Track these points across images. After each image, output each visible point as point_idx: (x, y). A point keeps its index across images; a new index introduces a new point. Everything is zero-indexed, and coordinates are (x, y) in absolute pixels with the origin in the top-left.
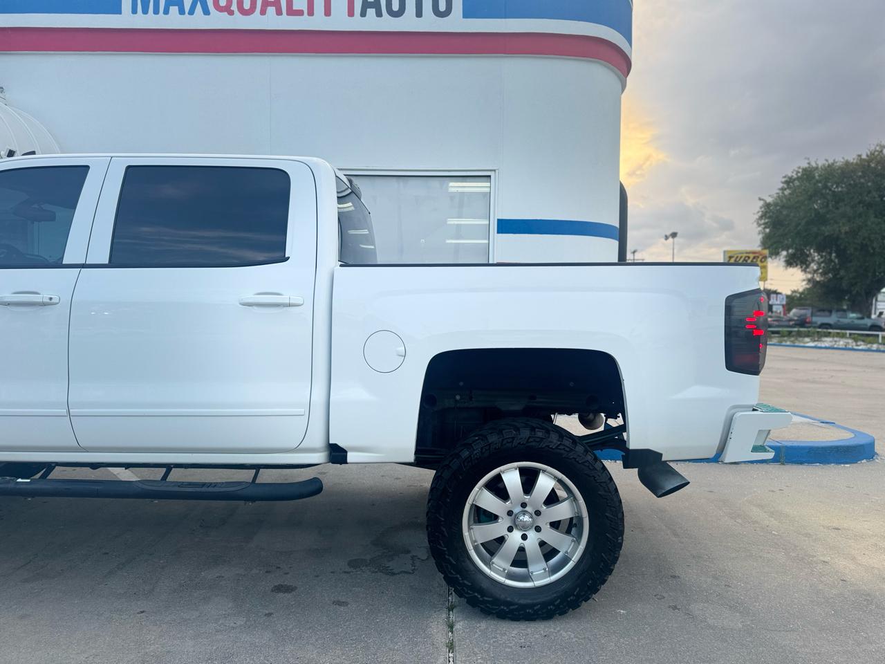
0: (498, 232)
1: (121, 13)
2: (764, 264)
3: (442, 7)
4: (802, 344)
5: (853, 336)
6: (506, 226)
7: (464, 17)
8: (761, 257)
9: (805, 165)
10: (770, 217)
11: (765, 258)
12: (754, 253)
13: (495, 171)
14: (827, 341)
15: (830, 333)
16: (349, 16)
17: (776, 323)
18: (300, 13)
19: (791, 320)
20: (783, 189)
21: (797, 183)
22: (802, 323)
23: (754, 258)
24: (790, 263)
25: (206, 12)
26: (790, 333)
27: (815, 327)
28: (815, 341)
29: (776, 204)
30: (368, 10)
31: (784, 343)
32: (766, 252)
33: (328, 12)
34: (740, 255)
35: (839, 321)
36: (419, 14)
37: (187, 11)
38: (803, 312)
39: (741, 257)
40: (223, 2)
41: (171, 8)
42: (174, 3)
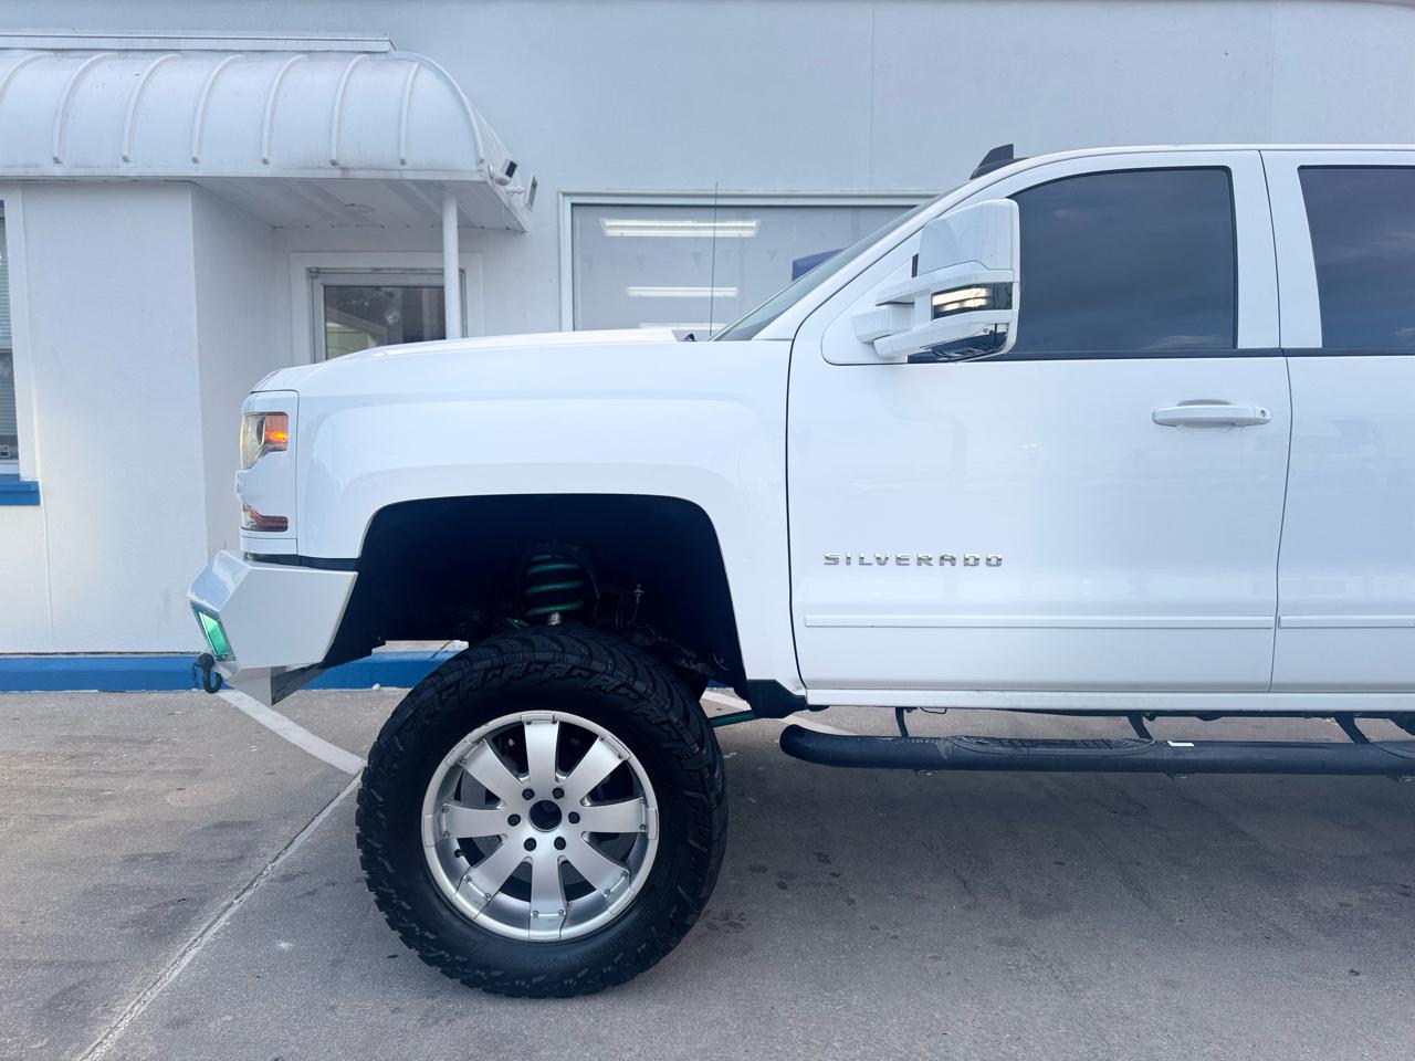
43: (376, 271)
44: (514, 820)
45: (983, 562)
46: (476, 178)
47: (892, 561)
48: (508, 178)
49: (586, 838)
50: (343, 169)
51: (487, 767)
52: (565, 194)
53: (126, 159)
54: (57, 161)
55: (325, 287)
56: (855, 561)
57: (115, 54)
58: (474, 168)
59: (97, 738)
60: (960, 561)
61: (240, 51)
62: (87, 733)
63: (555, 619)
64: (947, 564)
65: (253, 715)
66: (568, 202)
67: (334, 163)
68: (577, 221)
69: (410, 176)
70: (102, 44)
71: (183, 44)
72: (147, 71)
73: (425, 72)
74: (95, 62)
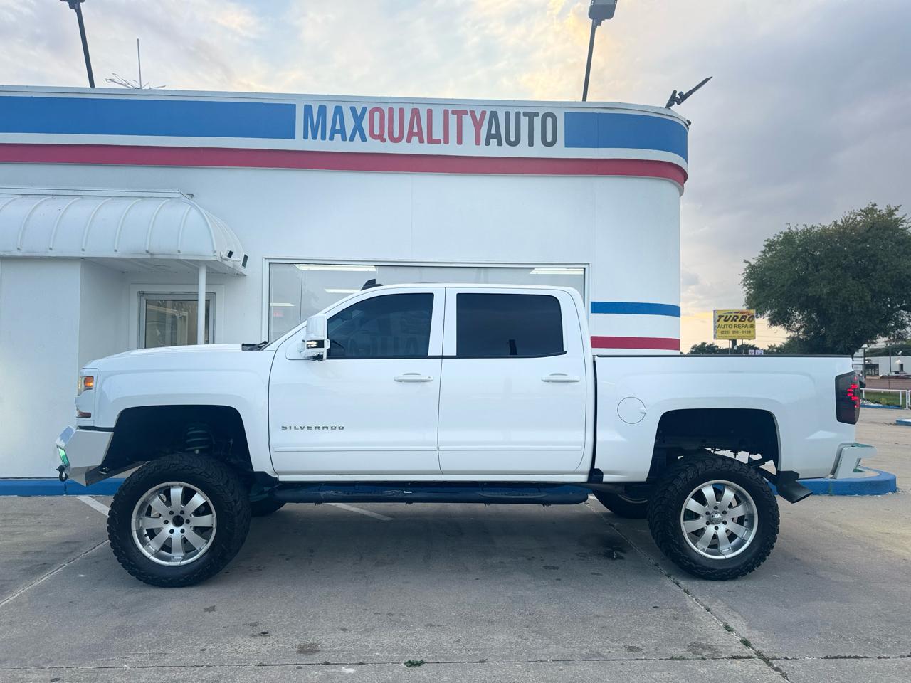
0: (592, 312)
1: (294, 138)
2: (752, 323)
3: (549, 139)
6: (598, 308)
7: (566, 146)
8: (748, 317)
9: (786, 230)
10: (753, 279)
11: (753, 317)
12: (742, 312)
13: (589, 264)
16: (476, 144)
18: (438, 142)
20: (764, 252)
21: (778, 247)
23: (742, 317)
24: (773, 322)
25: (364, 139)
29: (760, 266)
30: (492, 140)
32: (753, 312)
33: (460, 142)
34: (729, 315)
36: (531, 144)
37: (348, 136)
39: (731, 316)
40: (377, 132)
41: (335, 135)
42: (338, 132)
43: (172, 293)
44: (166, 522)
45: (337, 428)
46: (213, 259)
47: (306, 428)
48: (228, 258)
49: (192, 529)
50: (151, 254)
51: (157, 503)
52: (266, 259)
53: (51, 249)
54: (19, 249)
55: (147, 300)
56: (293, 428)
58: (212, 254)
59: (14, 514)
60: (329, 428)
61: (110, 197)
62: (11, 512)
63: (197, 452)
64: (325, 429)
65: (91, 505)
66: (268, 262)
67: (147, 252)
68: (272, 269)
69: (182, 258)
70: (45, 192)
71: (83, 193)
72: (66, 207)
73: (193, 210)
74: (40, 203)
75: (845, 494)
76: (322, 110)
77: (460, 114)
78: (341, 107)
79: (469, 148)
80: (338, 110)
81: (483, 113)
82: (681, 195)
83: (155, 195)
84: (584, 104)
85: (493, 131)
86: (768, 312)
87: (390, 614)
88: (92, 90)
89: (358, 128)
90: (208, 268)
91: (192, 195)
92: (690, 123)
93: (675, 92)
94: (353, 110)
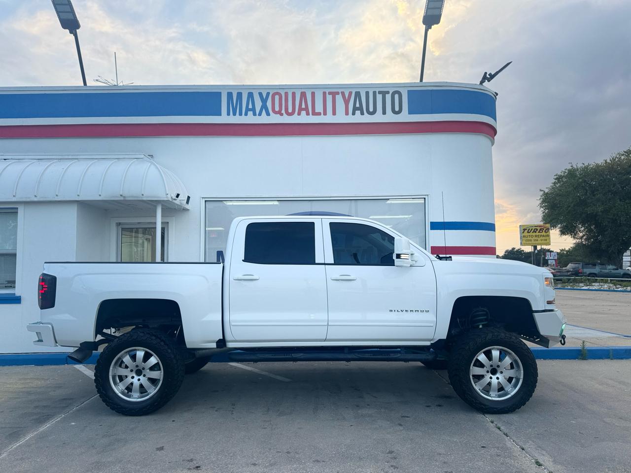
0: (431, 229)
1: (221, 115)
2: (548, 234)
3: (397, 109)
4: (578, 288)
5: (612, 282)
6: (435, 226)
7: (409, 114)
8: (545, 229)
9: (569, 167)
10: (547, 202)
11: (548, 229)
12: (540, 226)
13: (428, 195)
14: (596, 286)
15: (597, 279)
16: (346, 115)
17: (559, 274)
19: (568, 271)
20: (555, 183)
21: (565, 180)
22: (576, 273)
23: (540, 230)
24: (563, 233)
25: (268, 114)
26: (569, 279)
27: (585, 276)
28: (587, 286)
29: (552, 193)
30: (356, 111)
31: (566, 287)
32: (548, 225)
33: (334, 113)
34: (531, 228)
35: (601, 271)
36: (384, 113)
37: (257, 113)
38: (577, 265)
40: (277, 109)
41: (249, 112)
42: (250, 110)
43: (139, 223)
46: (166, 199)
48: (177, 198)
50: (124, 197)
52: (203, 198)
53: (57, 195)
54: (36, 196)
55: (123, 229)
57: (57, 160)
58: (165, 196)
59: (31, 378)
61: (97, 159)
62: (29, 377)
65: (83, 372)
66: (204, 200)
67: (121, 195)
68: (207, 205)
69: (145, 199)
70: (53, 157)
71: (78, 157)
72: (67, 167)
73: (152, 166)
74: (50, 165)
75: (622, 359)
76: (240, 95)
77: (334, 94)
78: (252, 93)
79: (341, 118)
80: (251, 95)
81: (350, 93)
82: (492, 145)
83: (126, 156)
84: (421, 84)
85: (358, 105)
86: (559, 226)
87: (288, 453)
88: (85, 88)
89: (264, 106)
90: (162, 205)
91: (152, 156)
92: (497, 94)
93: (486, 73)
94: (260, 94)
